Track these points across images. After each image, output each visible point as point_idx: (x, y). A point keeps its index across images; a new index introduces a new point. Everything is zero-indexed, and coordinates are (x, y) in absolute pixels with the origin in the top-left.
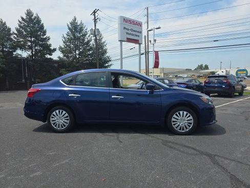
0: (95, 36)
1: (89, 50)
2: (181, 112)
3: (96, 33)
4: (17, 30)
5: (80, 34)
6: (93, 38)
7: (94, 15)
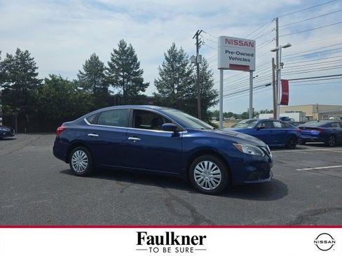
0: (197, 64)
1: (190, 83)
2: (206, 163)
3: (197, 60)
4: (110, 64)
5: (179, 64)
6: (195, 67)
7: (197, 38)
